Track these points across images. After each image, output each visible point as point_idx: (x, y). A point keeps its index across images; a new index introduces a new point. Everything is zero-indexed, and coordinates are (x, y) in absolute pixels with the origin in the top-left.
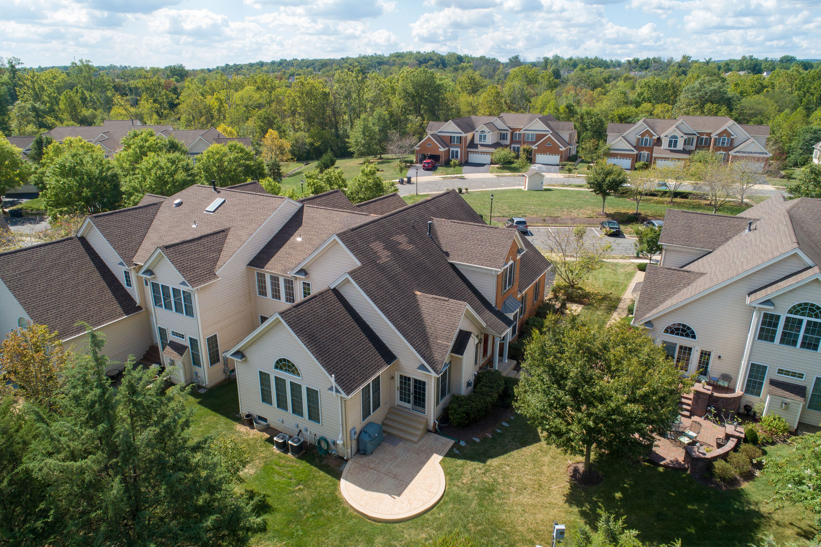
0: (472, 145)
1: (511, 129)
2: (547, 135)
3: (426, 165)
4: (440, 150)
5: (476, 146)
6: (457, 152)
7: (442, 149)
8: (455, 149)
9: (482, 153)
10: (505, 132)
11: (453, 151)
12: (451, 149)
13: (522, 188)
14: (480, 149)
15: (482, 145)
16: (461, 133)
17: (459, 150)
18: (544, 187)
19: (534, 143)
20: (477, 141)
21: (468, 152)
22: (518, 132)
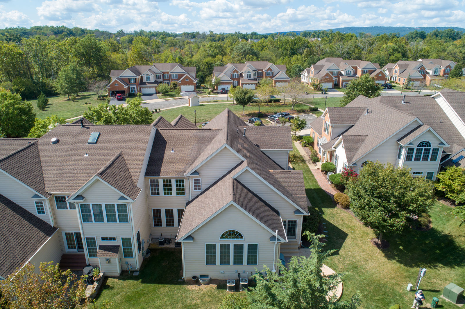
0: (142, 83)
1: (162, 72)
2: (184, 75)
3: (119, 97)
4: (124, 87)
5: (145, 84)
6: (134, 88)
7: (126, 87)
8: (133, 86)
9: (149, 87)
10: (159, 74)
11: (131, 88)
12: (130, 86)
13: (188, 105)
14: (148, 85)
15: (148, 83)
16: (135, 76)
17: (135, 86)
18: (200, 104)
19: (178, 80)
20: (144, 80)
21: (141, 87)
22: (166, 74)
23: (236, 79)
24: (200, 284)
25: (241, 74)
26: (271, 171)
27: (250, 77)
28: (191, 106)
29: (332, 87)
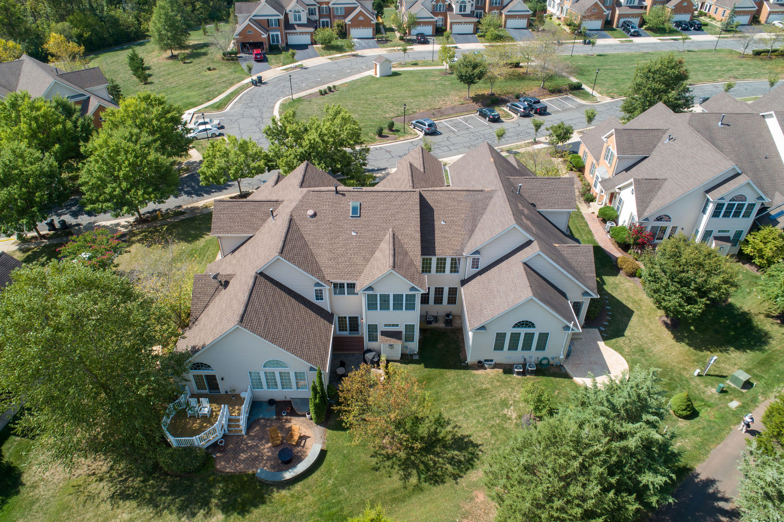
0: (288, 26)
1: (318, 3)
2: (355, 8)
3: (258, 57)
4: (263, 36)
5: (292, 27)
6: (277, 36)
7: (265, 36)
8: (275, 33)
9: (301, 33)
10: (313, 7)
11: (273, 36)
12: (271, 33)
13: (371, 73)
14: (299, 30)
15: (299, 25)
16: (278, 15)
17: (279, 33)
19: (345, 17)
20: (292, 21)
21: (286, 33)
22: (324, 6)
23: (441, 14)
24: (485, 369)
25: (450, 5)
26: (556, 245)
27: (465, 11)
28: (378, 76)
29: (600, 28)
